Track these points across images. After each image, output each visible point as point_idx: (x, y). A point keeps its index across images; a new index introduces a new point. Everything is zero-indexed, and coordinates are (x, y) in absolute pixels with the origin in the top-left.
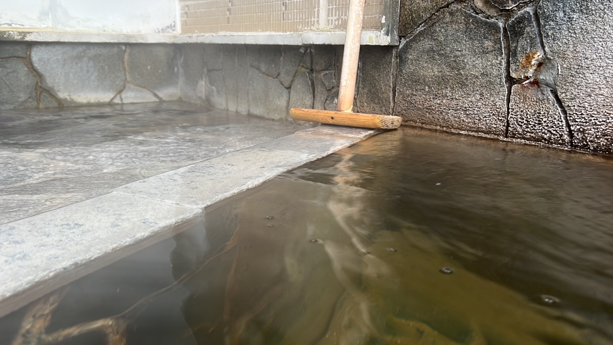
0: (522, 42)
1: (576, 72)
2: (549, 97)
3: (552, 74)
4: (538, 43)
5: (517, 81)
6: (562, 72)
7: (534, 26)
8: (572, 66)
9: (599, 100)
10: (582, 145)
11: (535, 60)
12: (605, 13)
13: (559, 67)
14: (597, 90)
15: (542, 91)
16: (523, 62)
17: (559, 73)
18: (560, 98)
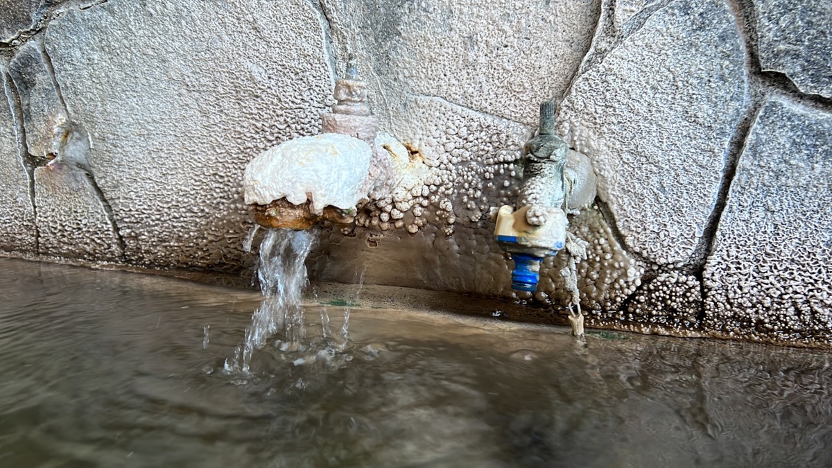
0: (35, 98)
1: (112, 144)
2: (85, 186)
3: (83, 148)
4: (57, 99)
5: (40, 160)
6: (94, 145)
7: (46, 71)
8: (106, 136)
9: (148, 187)
10: (137, 260)
11: (58, 126)
12: (132, 53)
13: (90, 138)
14: (143, 172)
15: (74, 175)
16: (42, 131)
17: (92, 146)
18: (99, 186)
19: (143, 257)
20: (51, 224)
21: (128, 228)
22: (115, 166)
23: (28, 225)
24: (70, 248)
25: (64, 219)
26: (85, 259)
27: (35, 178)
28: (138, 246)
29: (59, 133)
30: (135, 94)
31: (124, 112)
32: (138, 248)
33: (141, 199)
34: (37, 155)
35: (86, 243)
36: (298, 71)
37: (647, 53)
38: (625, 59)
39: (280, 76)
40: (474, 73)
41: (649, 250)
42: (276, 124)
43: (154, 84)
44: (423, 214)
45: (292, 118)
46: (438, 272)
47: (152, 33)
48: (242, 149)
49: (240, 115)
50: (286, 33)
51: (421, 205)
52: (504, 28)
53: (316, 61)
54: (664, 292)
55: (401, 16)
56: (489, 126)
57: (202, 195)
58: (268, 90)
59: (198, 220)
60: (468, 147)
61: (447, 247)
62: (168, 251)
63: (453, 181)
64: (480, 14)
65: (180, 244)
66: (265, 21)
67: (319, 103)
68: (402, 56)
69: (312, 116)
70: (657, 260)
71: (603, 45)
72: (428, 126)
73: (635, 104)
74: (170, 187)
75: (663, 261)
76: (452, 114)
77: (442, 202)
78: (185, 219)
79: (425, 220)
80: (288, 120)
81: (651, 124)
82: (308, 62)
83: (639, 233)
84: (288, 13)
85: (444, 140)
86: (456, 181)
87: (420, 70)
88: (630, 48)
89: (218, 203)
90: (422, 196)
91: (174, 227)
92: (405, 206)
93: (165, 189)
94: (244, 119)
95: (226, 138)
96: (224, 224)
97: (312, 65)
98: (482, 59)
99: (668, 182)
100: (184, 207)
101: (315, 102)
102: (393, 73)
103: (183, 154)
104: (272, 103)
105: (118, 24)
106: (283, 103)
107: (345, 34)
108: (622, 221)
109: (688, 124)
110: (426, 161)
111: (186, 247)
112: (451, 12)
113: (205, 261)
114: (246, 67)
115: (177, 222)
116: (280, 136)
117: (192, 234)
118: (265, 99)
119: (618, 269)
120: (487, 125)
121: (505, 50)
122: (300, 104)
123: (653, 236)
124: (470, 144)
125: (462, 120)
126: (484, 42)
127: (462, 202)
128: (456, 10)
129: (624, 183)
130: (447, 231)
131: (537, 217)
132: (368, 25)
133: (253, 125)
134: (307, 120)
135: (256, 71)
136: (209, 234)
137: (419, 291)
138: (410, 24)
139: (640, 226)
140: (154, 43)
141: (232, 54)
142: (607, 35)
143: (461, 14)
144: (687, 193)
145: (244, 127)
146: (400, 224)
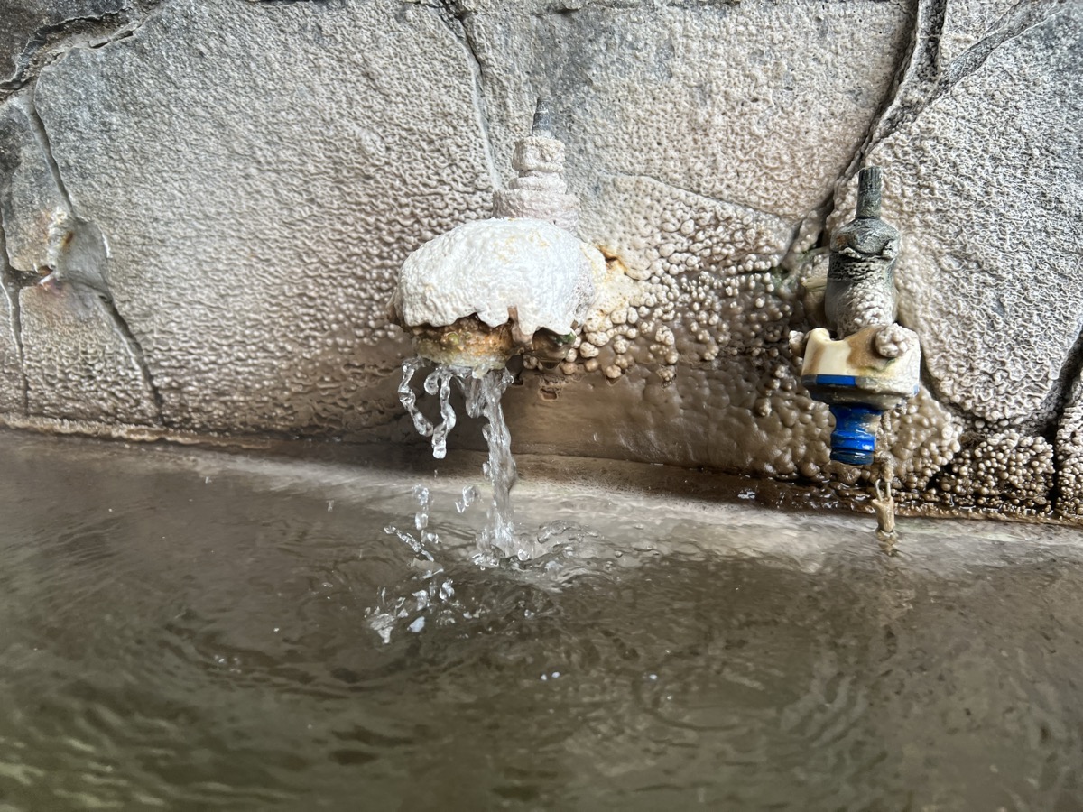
0: (20, 183)
1: (141, 252)
2: (99, 314)
3: (95, 258)
4: (54, 185)
5: (28, 277)
6: (113, 253)
7: (36, 143)
8: (131, 239)
9: (197, 315)
10: (180, 422)
11: (56, 226)
12: (171, 113)
13: (106, 242)
14: (190, 292)
15: (82, 299)
16: (30, 232)
17: (109, 255)
18: (121, 313)
19: (190, 419)
20: (46, 372)
21: (167, 375)
22: (147, 285)
23: (10, 374)
24: (77, 406)
25: (66, 364)
26: (101, 421)
27: (21, 303)
28: (183, 402)
29: (56, 235)
30: (176, 176)
31: (160, 203)
32: (182, 405)
33: (187, 332)
34: (23, 269)
35: (102, 399)
36: (434, 137)
37: (986, 106)
38: (953, 115)
39: (405, 146)
40: (705, 140)
41: (976, 400)
42: (398, 218)
43: (206, 161)
44: (629, 350)
45: (423, 210)
46: (651, 435)
47: (203, 82)
48: (344, 255)
49: (342, 205)
50: (415, 80)
51: (626, 337)
52: (754, 72)
53: (462, 122)
54: (999, 462)
55: (593, 56)
56: (729, 218)
57: (281, 326)
58: (386, 168)
59: (275, 363)
60: (696, 250)
61: (664, 398)
62: (229, 408)
63: (675, 300)
64: (718, 51)
65: (248, 398)
66: (382, 63)
67: (465, 185)
68: (592, 115)
69: (455, 205)
70: (987, 414)
71: (915, 95)
72: (633, 219)
73: (965, 183)
74: (231, 315)
75: (997, 415)
76: (671, 201)
77: (660, 331)
78: (255, 362)
79: (631, 358)
80: (418, 211)
81: (988, 212)
82: (450, 124)
83: (961, 375)
84: (419, 51)
85: (658, 239)
86: (680, 300)
87: (620, 137)
88: (960, 98)
89: (307, 338)
90: (627, 323)
91: (238, 373)
92: (602, 338)
93: (223, 317)
94: (347, 211)
95: (319, 241)
96: (315, 368)
97: (455, 128)
98: (719, 120)
99: (1011, 298)
100: (253, 344)
101: (460, 185)
102: (576, 142)
103: (252, 266)
104: (392, 187)
105: (150, 69)
106: (410, 187)
107: (505, 83)
108: (936, 357)
109: (1045, 212)
110: (631, 272)
111: (257, 402)
112: (672, 48)
113: (287, 423)
114: (351, 133)
115: (242, 366)
116: (404, 236)
117: (266, 383)
118: (381, 180)
119: (926, 428)
120: (726, 216)
121: (754, 105)
122: (435, 187)
123: (984, 378)
124: (700, 245)
125: (687, 209)
126: (722, 93)
127: (689, 330)
128: (681, 47)
129: (941, 300)
130: (666, 375)
131: (896, 343)
132: (542, 69)
133: (362, 220)
134: (447, 211)
135: (368, 138)
136: (293, 383)
137: (623, 463)
138: (607, 68)
139: (963, 363)
140: (206, 98)
141: (330, 114)
142: (922, 79)
143: (688, 50)
144: (1039, 315)
145: (347, 224)
146: (593, 365)
